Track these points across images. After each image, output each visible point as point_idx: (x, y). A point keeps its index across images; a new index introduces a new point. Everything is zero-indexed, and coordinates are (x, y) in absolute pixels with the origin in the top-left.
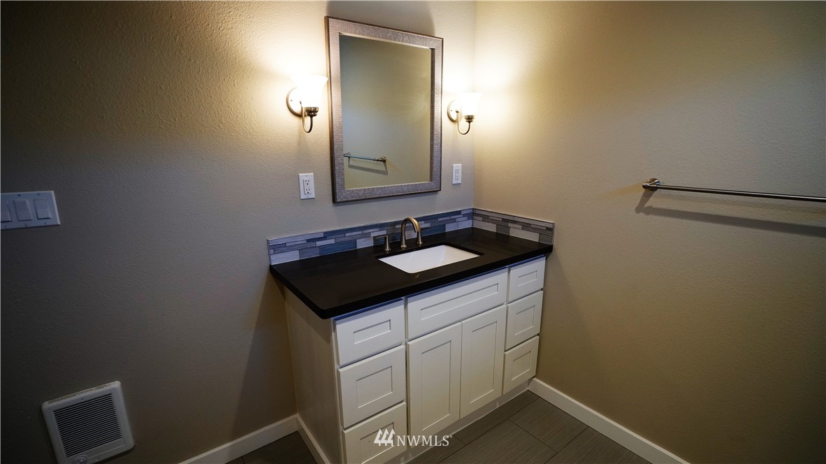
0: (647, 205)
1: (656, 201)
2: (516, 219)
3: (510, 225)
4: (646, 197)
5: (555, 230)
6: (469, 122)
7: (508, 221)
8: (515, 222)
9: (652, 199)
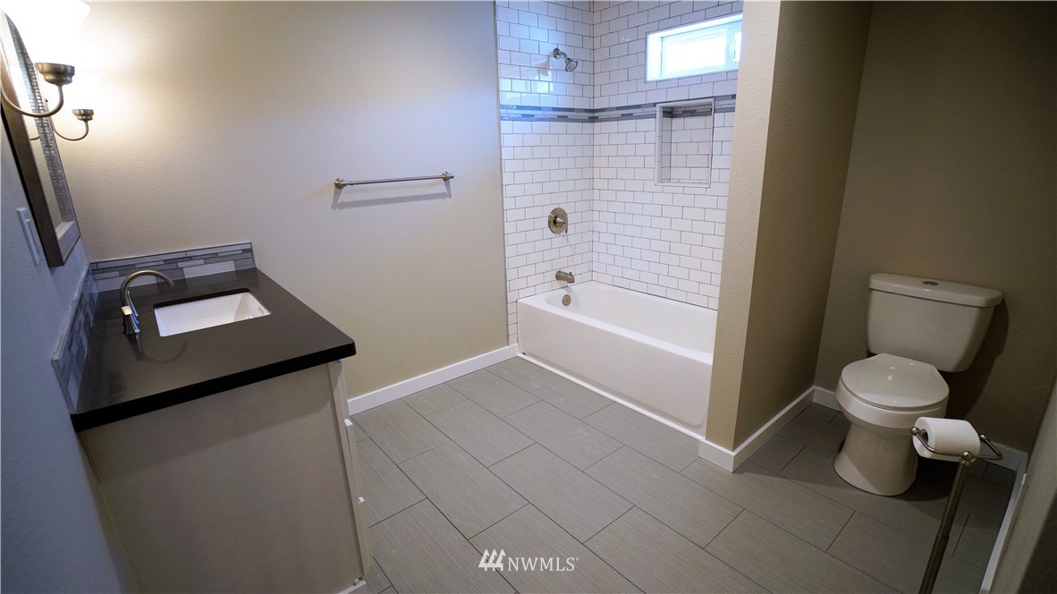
0: (340, 201)
1: (346, 195)
2: (189, 254)
3: (180, 265)
4: (337, 195)
5: (254, 250)
6: (86, 121)
7: (175, 261)
8: (190, 258)
9: (342, 195)
